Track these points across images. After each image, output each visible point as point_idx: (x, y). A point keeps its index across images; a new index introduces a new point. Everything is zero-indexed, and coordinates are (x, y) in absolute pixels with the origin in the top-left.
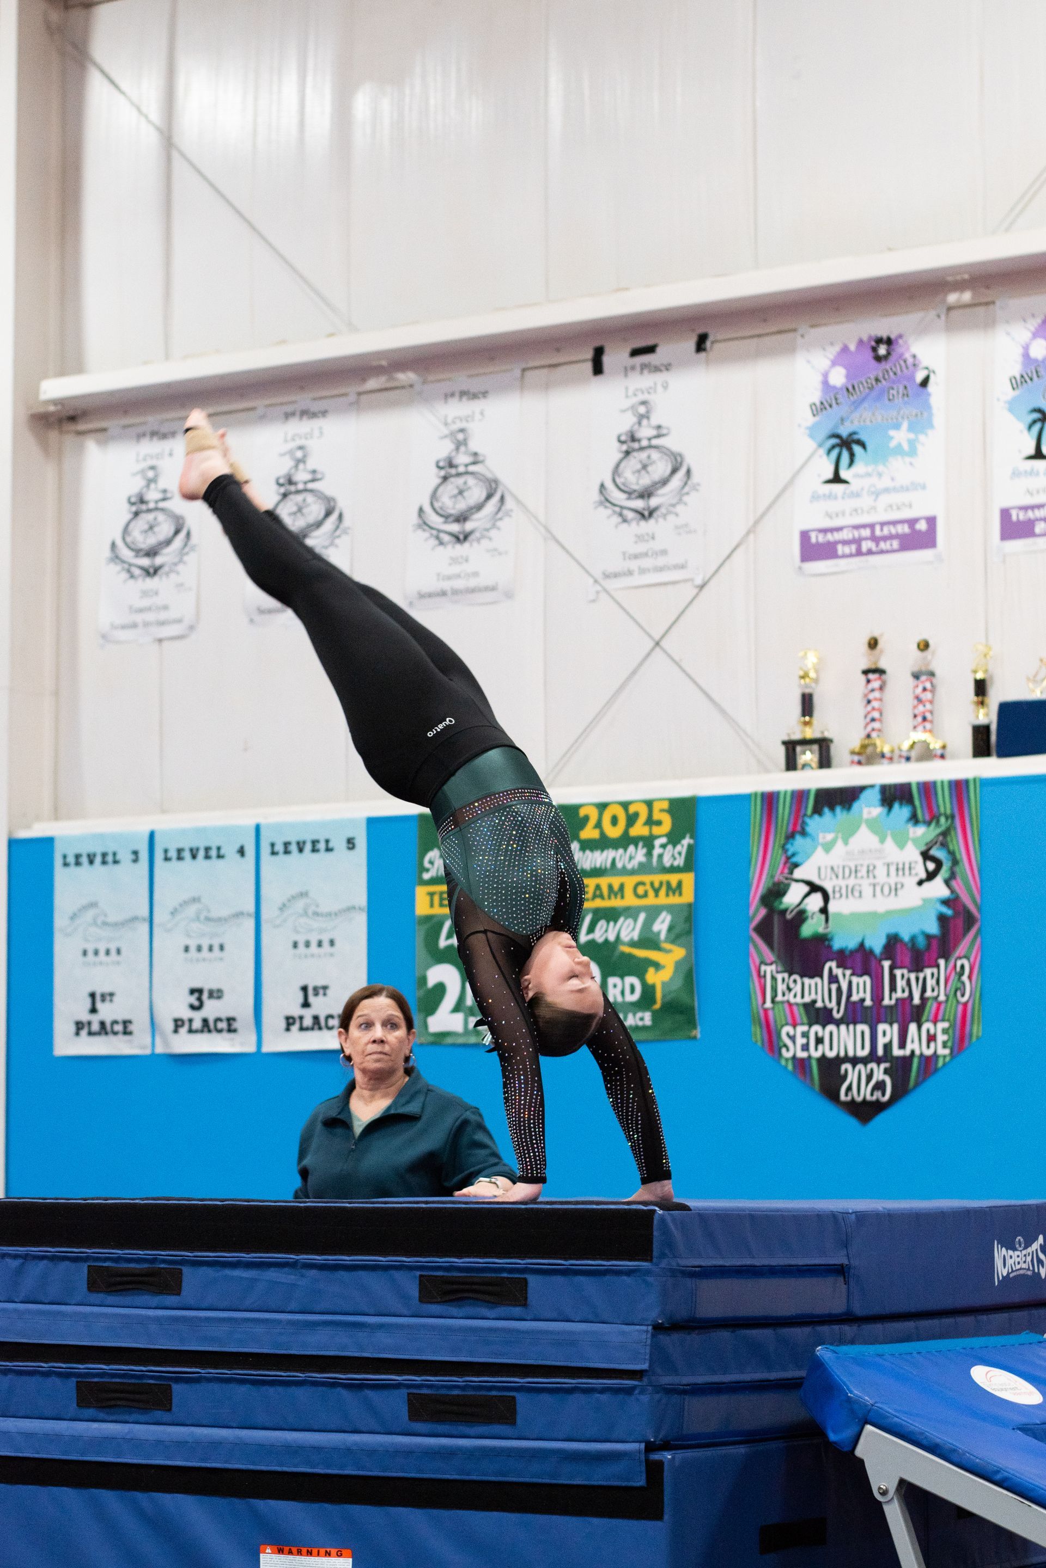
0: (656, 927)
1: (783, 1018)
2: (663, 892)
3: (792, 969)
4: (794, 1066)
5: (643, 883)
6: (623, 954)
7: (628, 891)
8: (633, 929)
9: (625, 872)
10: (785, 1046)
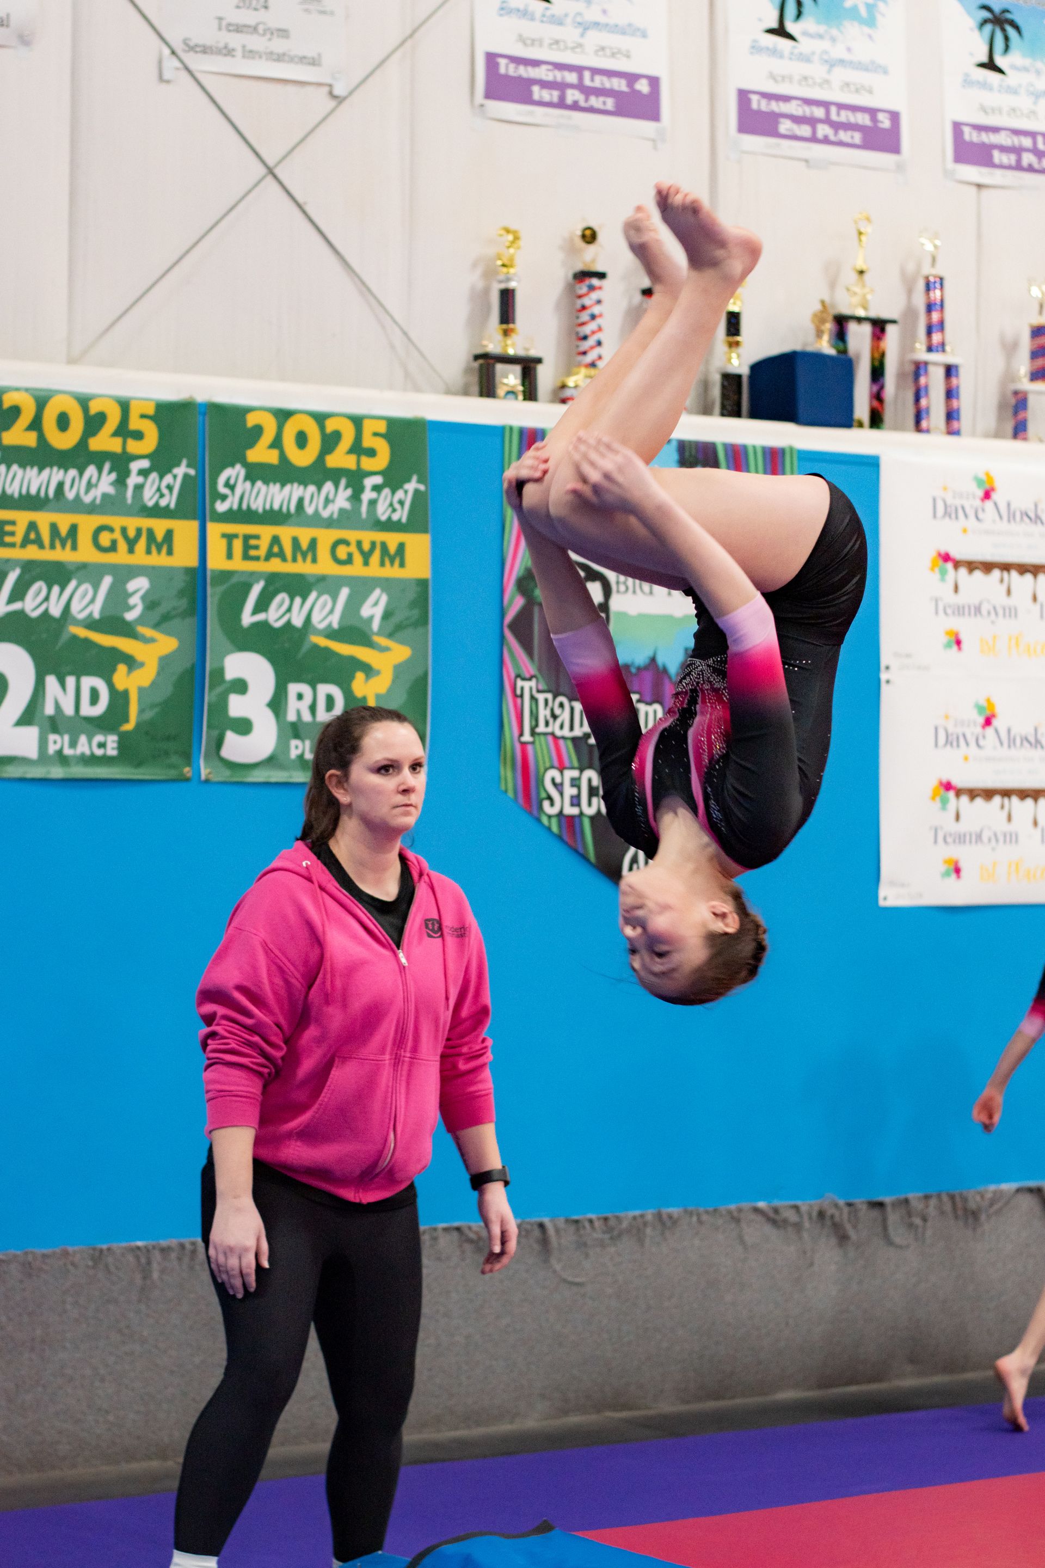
0: (366, 611)
1: (547, 760)
2: (376, 557)
3: (558, 685)
4: (560, 826)
5: (346, 543)
6: (316, 647)
7: (323, 551)
8: (332, 611)
9: (317, 521)
10: (550, 798)
